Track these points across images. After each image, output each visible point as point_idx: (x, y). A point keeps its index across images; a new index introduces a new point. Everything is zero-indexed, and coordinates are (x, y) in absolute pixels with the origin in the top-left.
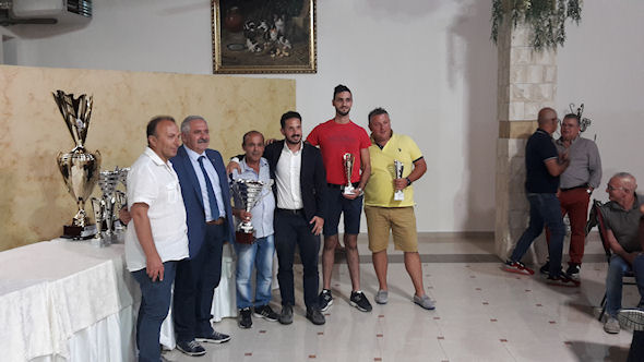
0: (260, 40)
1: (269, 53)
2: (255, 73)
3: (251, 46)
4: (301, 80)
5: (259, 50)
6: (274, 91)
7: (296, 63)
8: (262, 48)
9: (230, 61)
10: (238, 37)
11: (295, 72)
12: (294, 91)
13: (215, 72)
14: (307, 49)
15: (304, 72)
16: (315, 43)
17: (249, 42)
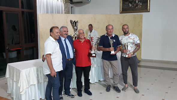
0: (133, 3)
1: (136, 7)
2: (131, 13)
3: (130, 5)
4: (144, 14)
5: (133, 6)
6: (135, 18)
7: (143, 9)
8: (134, 6)
9: (125, 10)
10: (127, 3)
11: (143, 12)
12: (142, 18)
13: (120, 13)
14: (147, 5)
15: (146, 12)
16: (149, 3)
17: (130, 4)
